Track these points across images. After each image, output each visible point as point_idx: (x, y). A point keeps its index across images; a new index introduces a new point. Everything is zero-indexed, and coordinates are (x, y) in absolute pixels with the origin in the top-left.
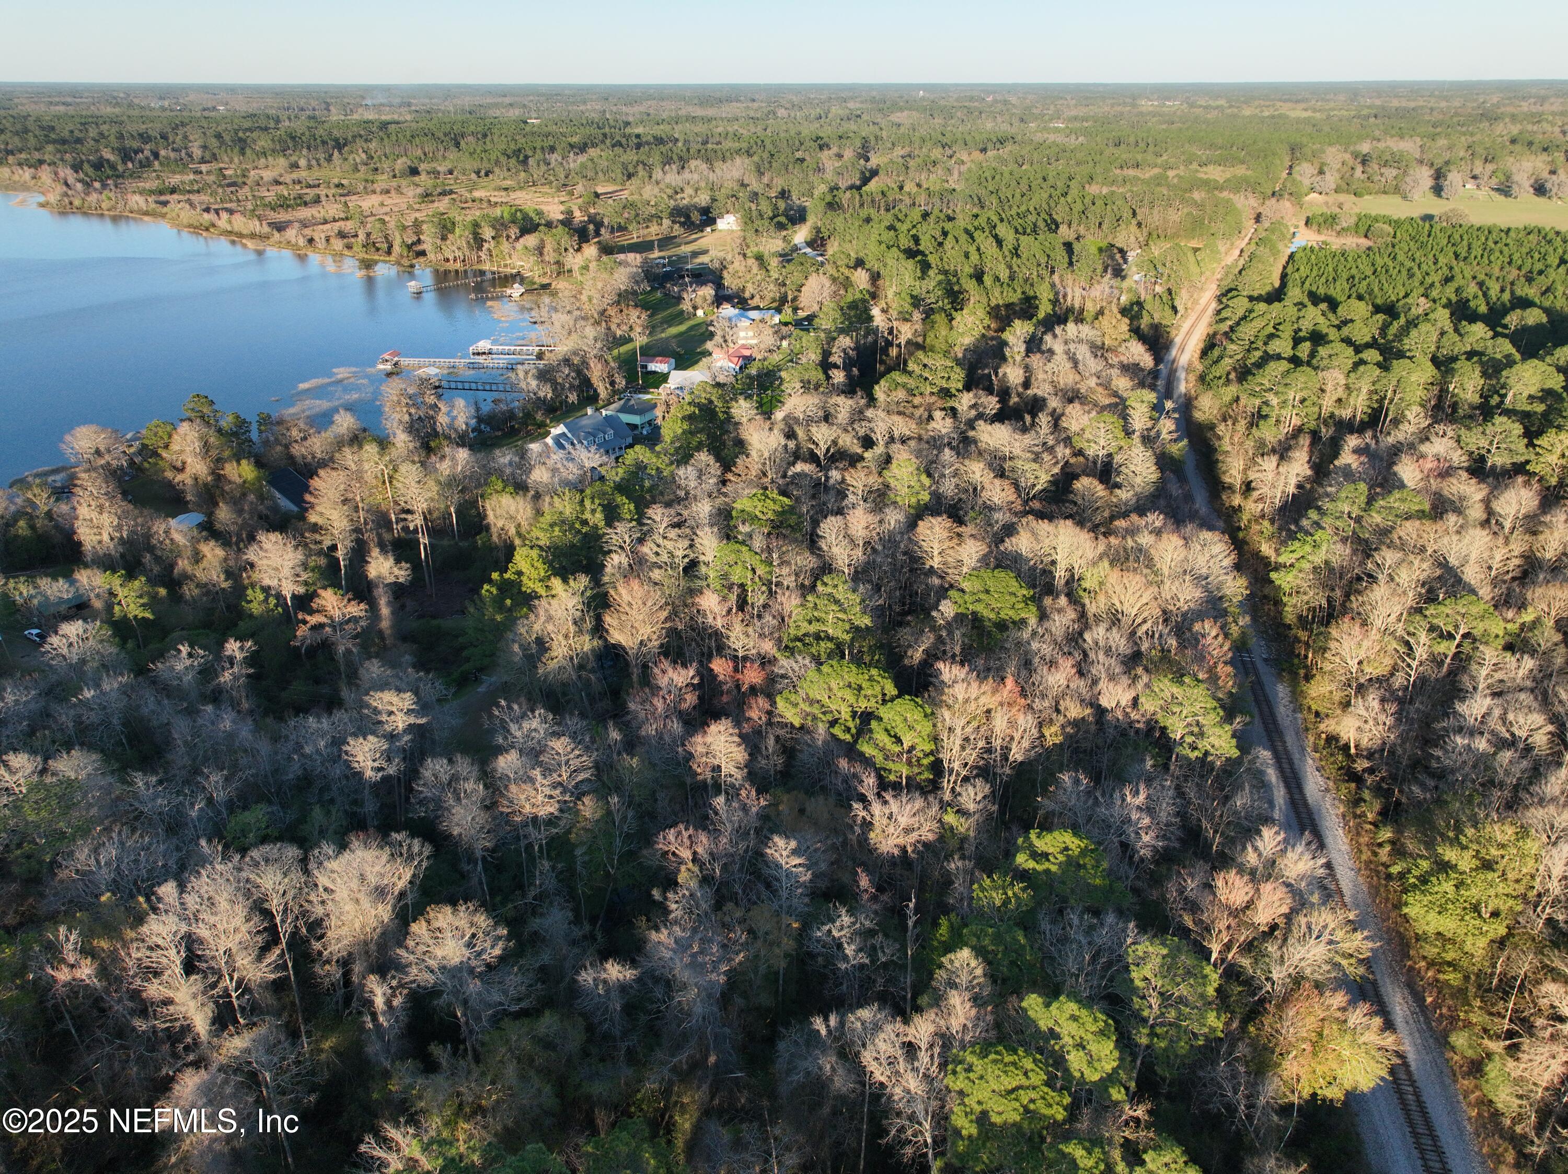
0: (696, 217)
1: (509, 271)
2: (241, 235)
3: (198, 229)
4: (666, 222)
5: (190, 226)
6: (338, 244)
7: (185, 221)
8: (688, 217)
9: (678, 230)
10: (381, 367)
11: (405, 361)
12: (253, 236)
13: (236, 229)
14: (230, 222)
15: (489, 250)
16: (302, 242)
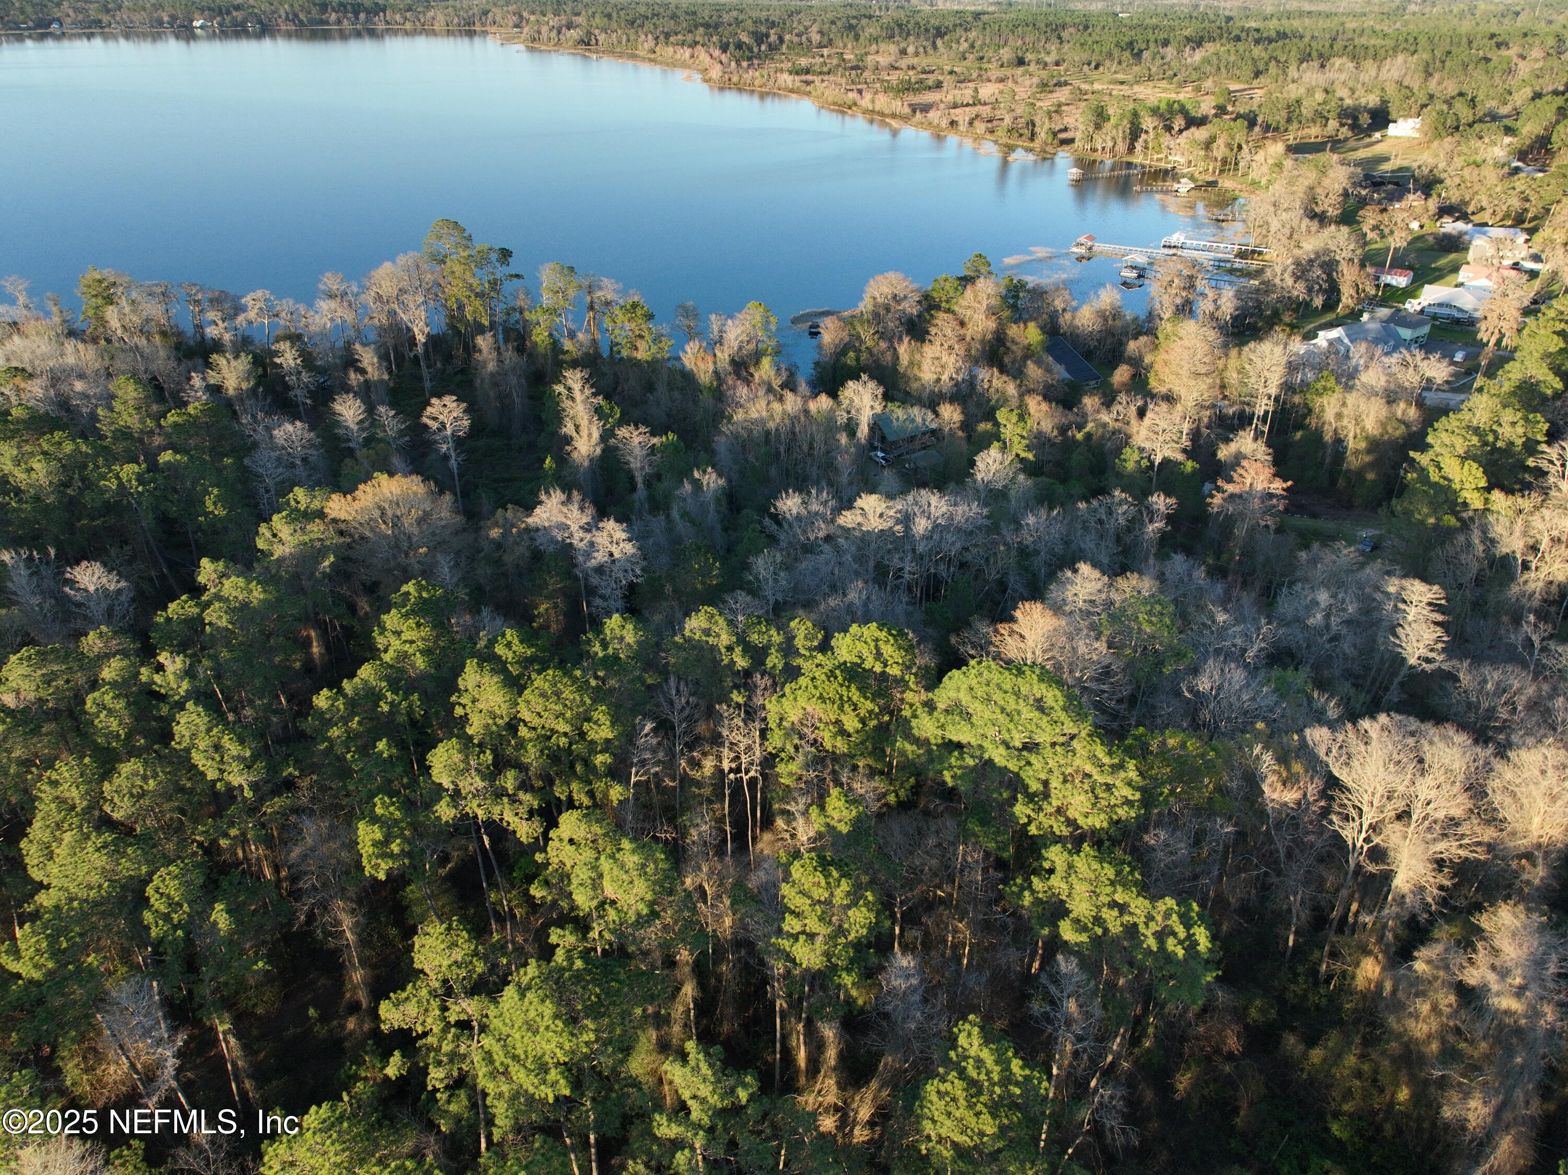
0: (1365, 120)
1: (1163, 165)
2: (882, 114)
3: (843, 108)
4: (1333, 124)
5: (835, 104)
6: (980, 127)
7: (830, 99)
8: (1356, 119)
9: (1345, 132)
10: (1075, 250)
11: (1099, 247)
12: (894, 116)
13: (877, 108)
14: (873, 101)
15: (1146, 141)
16: (944, 123)
